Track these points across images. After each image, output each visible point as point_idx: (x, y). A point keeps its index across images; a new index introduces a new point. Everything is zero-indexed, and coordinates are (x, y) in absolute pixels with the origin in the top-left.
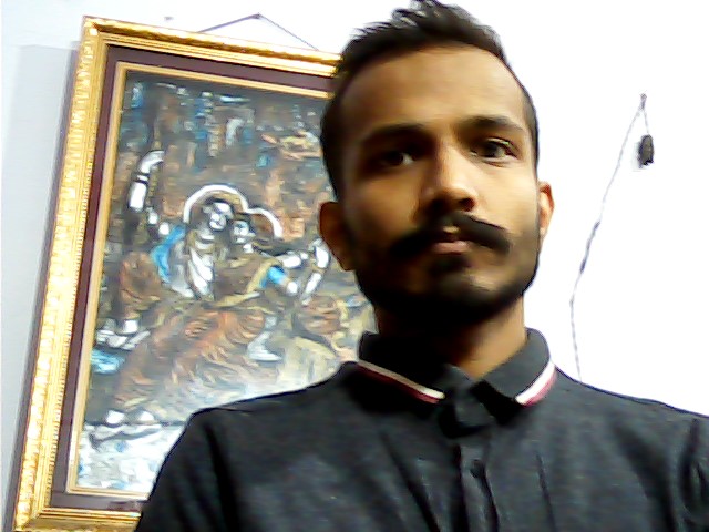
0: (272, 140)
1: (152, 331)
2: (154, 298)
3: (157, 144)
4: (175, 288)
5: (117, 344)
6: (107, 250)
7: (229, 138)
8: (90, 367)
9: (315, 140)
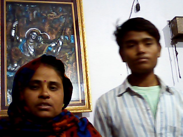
0: (45, 15)
2: (21, 58)
3: (16, 20)
4: (25, 55)
5: (13, 70)
6: (7, 47)
7: (34, 16)
8: (7, 76)
9: (56, 14)
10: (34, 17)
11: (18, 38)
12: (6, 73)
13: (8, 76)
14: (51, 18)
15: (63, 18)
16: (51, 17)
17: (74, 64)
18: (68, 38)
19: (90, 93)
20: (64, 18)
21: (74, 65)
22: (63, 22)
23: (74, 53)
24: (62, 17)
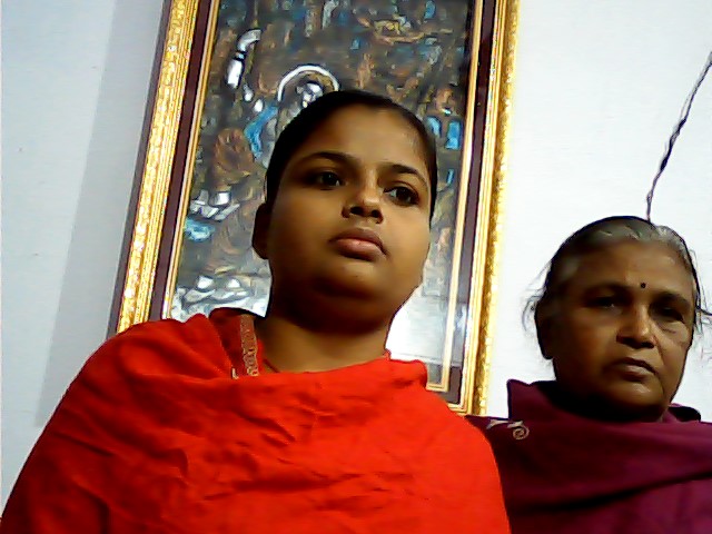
0: (367, 24)
1: (242, 203)
2: (246, 173)
3: (256, 24)
5: (209, 216)
6: (204, 124)
7: (325, 18)
8: (184, 234)
9: (408, 25)
10: (324, 24)
11: (248, 97)
12: (183, 224)
13: (186, 234)
14: (387, 39)
15: (435, 44)
16: (387, 32)
17: (445, 232)
18: (440, 129)
19: (487, 360)
20: (438, 48)
21: (443, 239)
22: (432, 62)
23: (452, 192)
24: (431, 41)
